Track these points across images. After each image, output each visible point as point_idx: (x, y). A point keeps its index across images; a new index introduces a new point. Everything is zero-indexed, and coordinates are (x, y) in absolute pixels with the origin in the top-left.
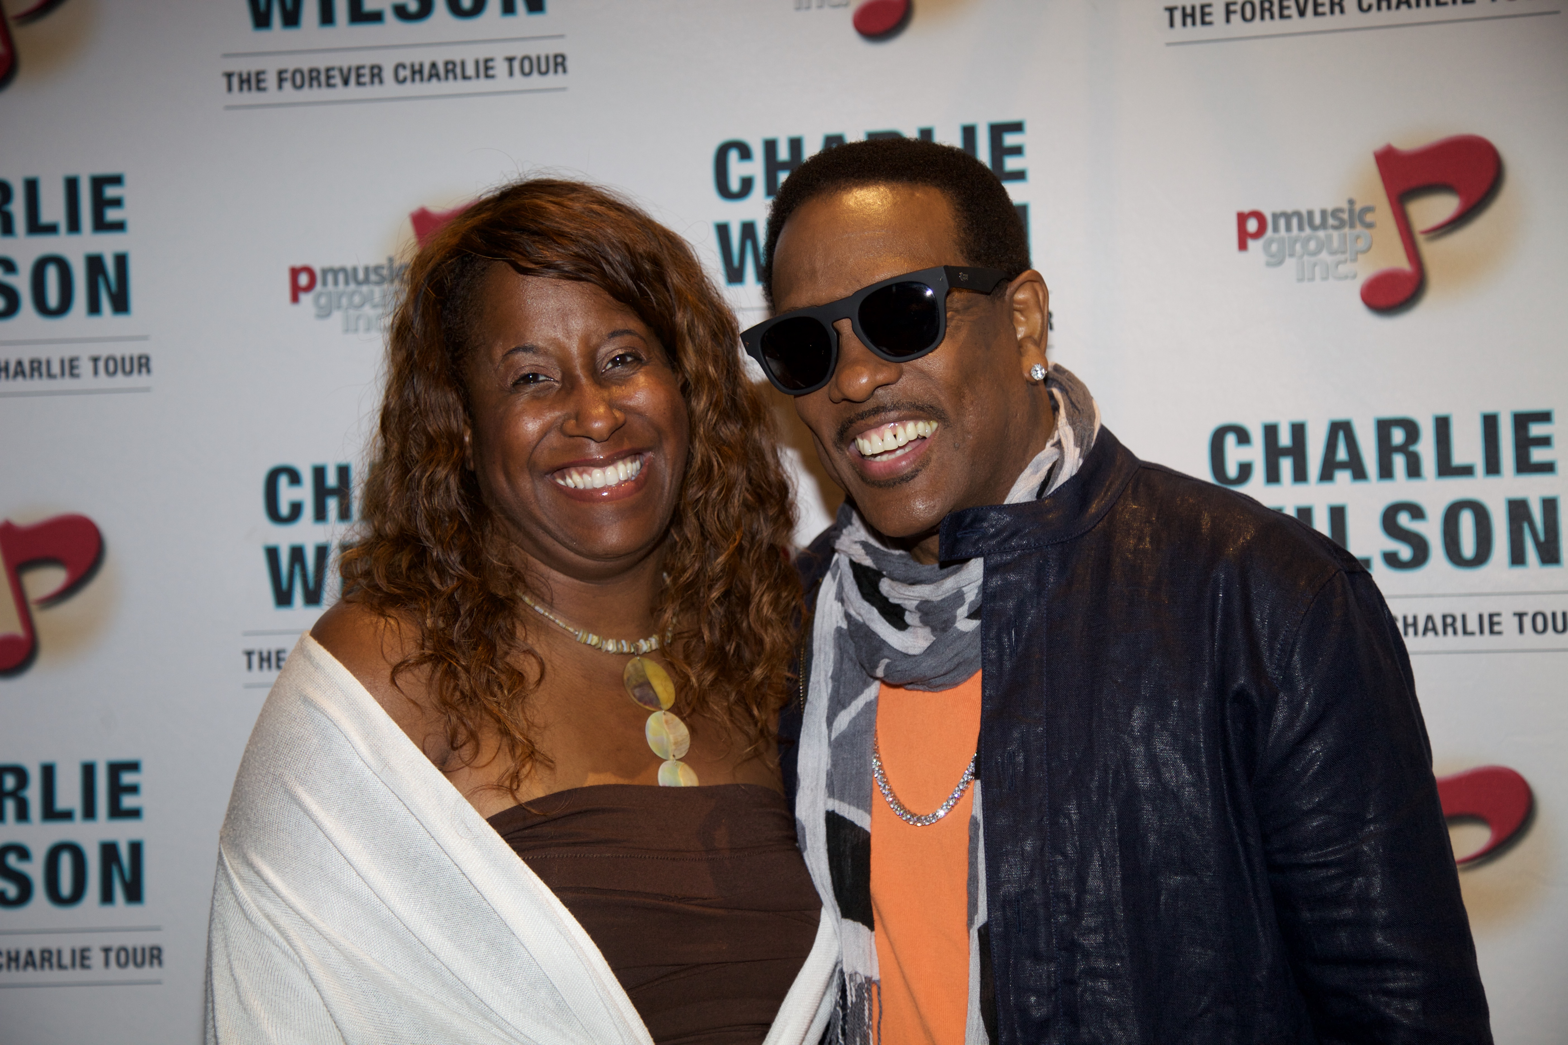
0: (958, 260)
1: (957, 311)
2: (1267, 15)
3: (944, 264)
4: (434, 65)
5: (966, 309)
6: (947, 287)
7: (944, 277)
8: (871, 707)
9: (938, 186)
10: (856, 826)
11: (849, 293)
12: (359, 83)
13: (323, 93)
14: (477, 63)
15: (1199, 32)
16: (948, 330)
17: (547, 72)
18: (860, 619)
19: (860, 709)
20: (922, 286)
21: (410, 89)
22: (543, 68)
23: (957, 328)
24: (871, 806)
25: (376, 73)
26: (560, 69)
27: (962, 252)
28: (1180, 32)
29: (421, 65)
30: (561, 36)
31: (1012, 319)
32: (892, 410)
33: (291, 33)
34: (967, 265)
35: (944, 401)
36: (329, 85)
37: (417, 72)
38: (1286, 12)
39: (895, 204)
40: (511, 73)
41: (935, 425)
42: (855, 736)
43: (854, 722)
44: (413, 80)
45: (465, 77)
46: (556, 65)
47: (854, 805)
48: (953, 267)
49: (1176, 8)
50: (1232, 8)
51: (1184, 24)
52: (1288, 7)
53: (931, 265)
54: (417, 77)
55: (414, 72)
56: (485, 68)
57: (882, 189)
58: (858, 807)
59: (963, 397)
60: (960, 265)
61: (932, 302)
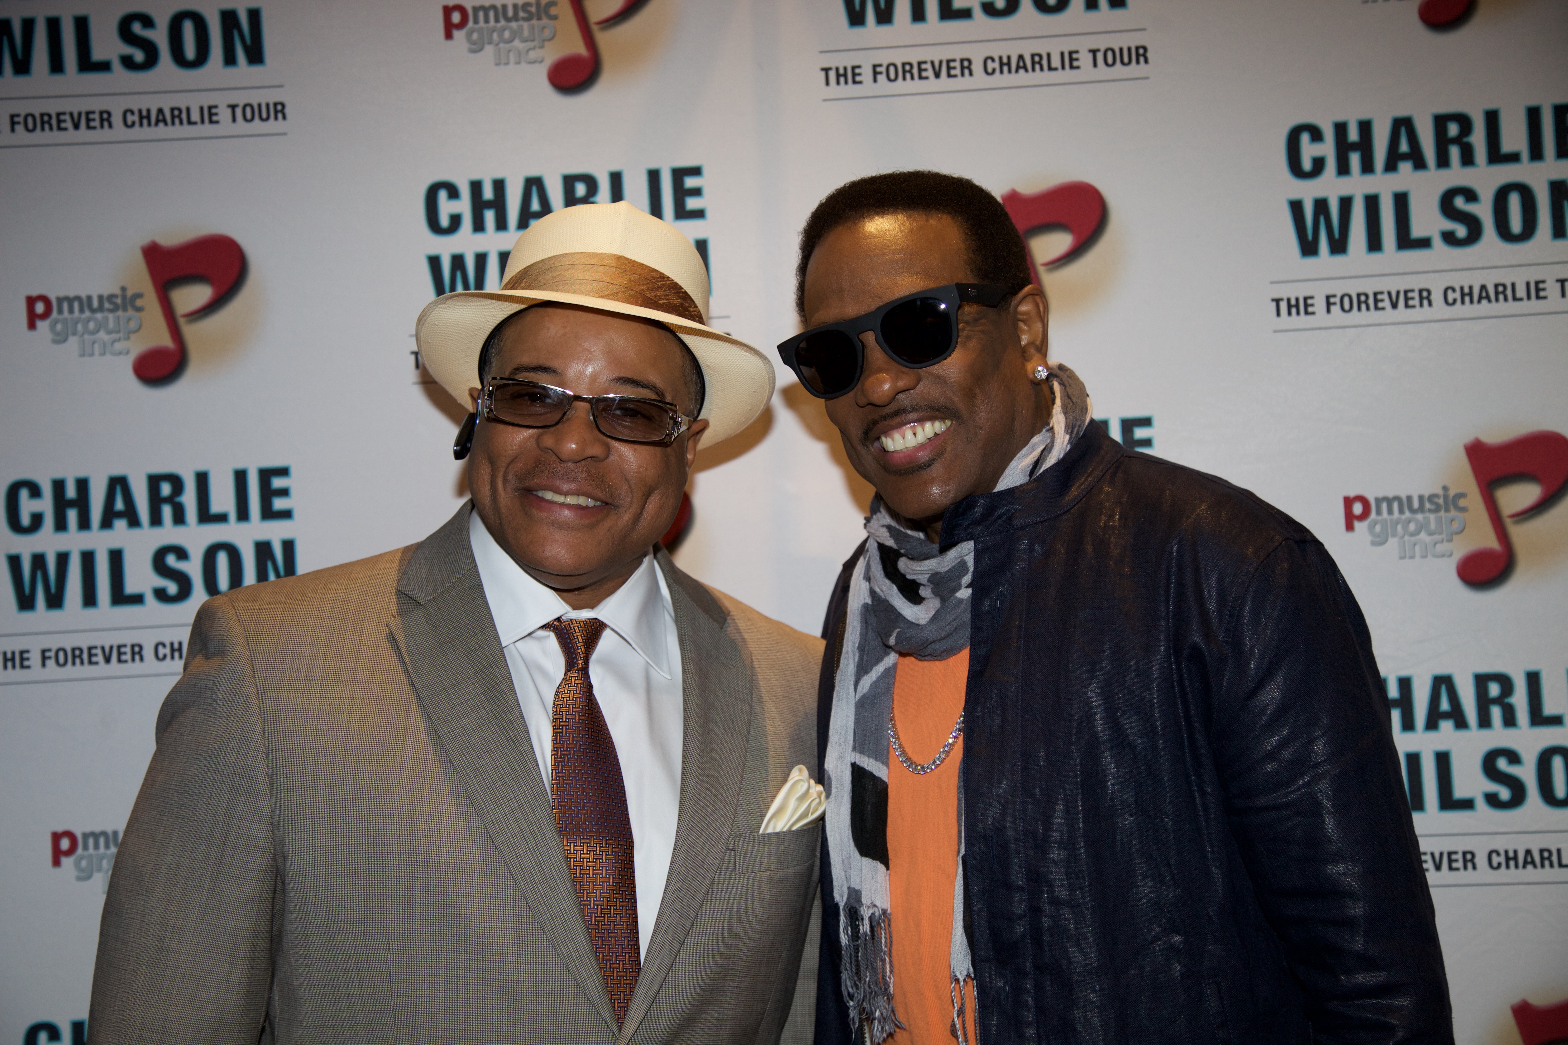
0: (970, 279)
1: (967, 323)
2: (908, 76)
3: (956, 282)
4: (160, 111)
5: (976, 320)
6: (959, 302)
7: (955, 293)
8: (890, 673)
9: (949, 213)
10: (874, 776)
11: (873, 307)
12: (89, 127)
13: (56, 136)
14: (202, 109)
15: (850, 89)
16: (959, 339)
17: (268, 118)
18: (882, 594)
19: (880, 674)
20: (936, 301)
21: (137, 132)
22: (264, 115)
23: (969, 338)
24: (888, 758)
25: (106, 118)
26: (280, 116)
27: (972, 271)
28: (835, 90)
29: (148, 111)
30: (281, 86)
31: (1016, 328)
32: (911, 412)
33: (22, 81)
34: (976, 282)
35: (958, 401)
36: (60, 129)
37: (144, 117)
38: (924, 74)
39: (912, 230)
40: (234, 120)
41: (948, 423)
42: (875, 697)
43: (875, 685)
44: (141, 125)
45: (190, 122)
46: (276, 112)
47: (873, 758)
48: (964, 284)
49: (830, 69)
50: (879, 69)
51: (838, 83)
52: (926, 70)
53: (944, 283)
54: (145, 122)
55: (141, 118)
56: (210, 115)
57: (900, 216)
58: (876, 760)
59: (975, 397)
60: (970, 282)
61: (945, 315)
